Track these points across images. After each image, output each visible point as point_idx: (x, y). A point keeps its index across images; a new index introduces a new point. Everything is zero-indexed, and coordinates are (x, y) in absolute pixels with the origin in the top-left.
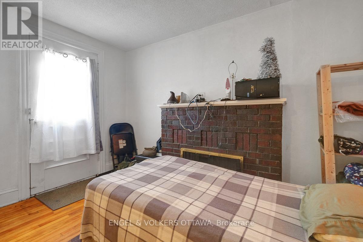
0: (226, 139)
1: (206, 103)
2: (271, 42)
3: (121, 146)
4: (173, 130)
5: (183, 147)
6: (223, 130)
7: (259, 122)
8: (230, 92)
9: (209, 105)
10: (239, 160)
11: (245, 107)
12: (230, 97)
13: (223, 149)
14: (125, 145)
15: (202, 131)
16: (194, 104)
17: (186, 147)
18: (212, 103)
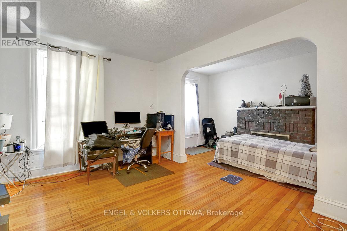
0: (279, 127)
1: (267, 107)
2: (307, 77)
3: (208, 131)
4: (245, 122)
5: (252, 131)
6: (278, 122)
7: (299, 118)
8: (282, 101)
9: (269, 109)
10: (287, 137)
11: (291, 110)
12: (282, 104)
13: (277, 131)
14: (210, 131)
15: (264, 122)
16: (260, 108)
17: (254, 131)
18: (271, 108)
